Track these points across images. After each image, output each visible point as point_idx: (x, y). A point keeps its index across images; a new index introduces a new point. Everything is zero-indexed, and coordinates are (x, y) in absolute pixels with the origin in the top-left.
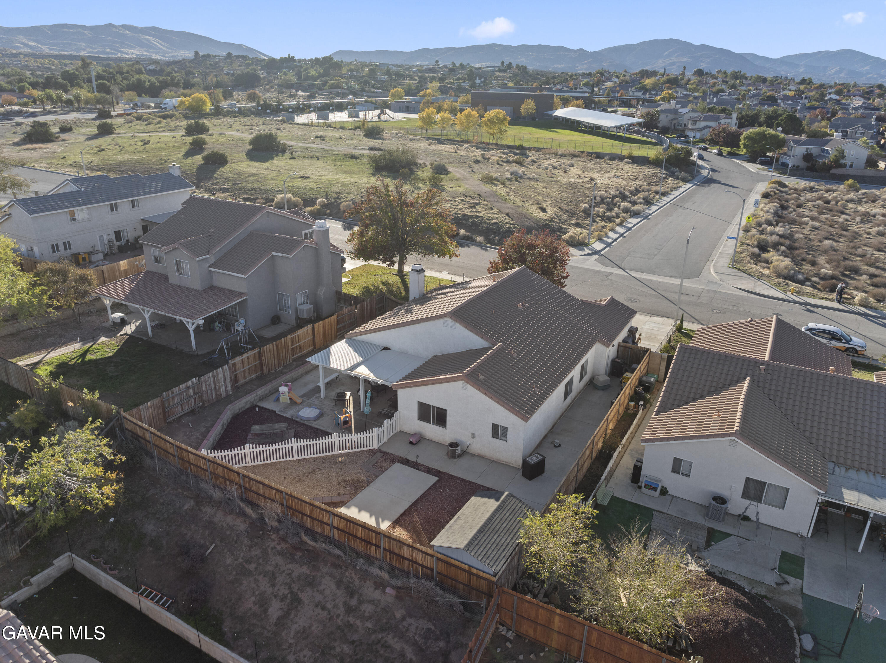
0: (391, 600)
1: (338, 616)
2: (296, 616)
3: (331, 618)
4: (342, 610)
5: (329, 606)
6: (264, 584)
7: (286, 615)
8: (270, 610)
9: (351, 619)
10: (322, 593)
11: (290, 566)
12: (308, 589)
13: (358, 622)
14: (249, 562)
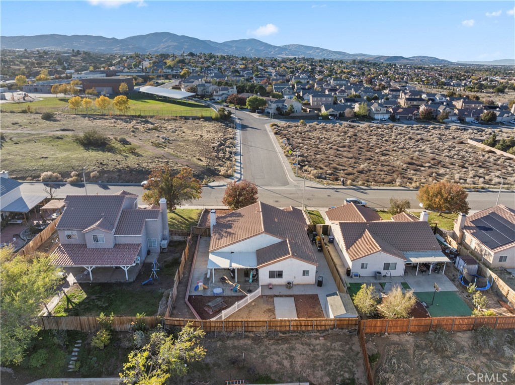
0: (323, 341)
1: (310, 354)
2: (295, 362)
3: (308, 356)
4: (310, 352)
5: (305, 352)
6: (275, 357)
7: (292, 363)
8: (285, 364)
9: (315, 353)
10: (299, 350)
11: (280, 347)
12: (293, 351)
13: (318, 353)
14: (263, 352)
